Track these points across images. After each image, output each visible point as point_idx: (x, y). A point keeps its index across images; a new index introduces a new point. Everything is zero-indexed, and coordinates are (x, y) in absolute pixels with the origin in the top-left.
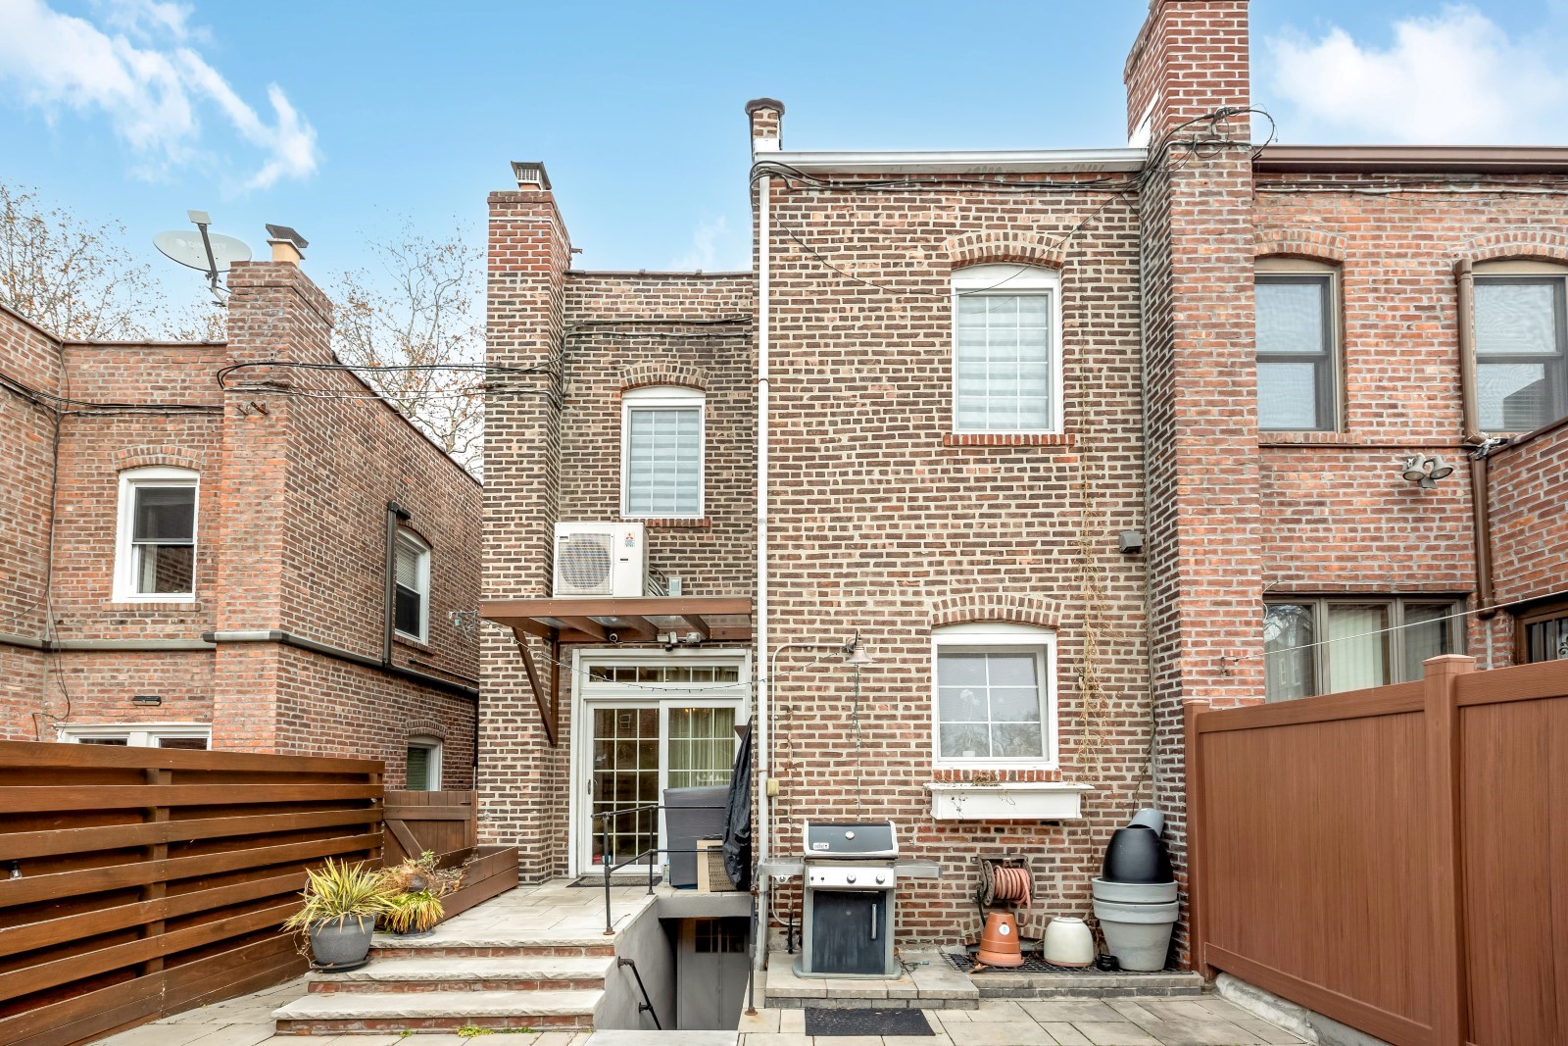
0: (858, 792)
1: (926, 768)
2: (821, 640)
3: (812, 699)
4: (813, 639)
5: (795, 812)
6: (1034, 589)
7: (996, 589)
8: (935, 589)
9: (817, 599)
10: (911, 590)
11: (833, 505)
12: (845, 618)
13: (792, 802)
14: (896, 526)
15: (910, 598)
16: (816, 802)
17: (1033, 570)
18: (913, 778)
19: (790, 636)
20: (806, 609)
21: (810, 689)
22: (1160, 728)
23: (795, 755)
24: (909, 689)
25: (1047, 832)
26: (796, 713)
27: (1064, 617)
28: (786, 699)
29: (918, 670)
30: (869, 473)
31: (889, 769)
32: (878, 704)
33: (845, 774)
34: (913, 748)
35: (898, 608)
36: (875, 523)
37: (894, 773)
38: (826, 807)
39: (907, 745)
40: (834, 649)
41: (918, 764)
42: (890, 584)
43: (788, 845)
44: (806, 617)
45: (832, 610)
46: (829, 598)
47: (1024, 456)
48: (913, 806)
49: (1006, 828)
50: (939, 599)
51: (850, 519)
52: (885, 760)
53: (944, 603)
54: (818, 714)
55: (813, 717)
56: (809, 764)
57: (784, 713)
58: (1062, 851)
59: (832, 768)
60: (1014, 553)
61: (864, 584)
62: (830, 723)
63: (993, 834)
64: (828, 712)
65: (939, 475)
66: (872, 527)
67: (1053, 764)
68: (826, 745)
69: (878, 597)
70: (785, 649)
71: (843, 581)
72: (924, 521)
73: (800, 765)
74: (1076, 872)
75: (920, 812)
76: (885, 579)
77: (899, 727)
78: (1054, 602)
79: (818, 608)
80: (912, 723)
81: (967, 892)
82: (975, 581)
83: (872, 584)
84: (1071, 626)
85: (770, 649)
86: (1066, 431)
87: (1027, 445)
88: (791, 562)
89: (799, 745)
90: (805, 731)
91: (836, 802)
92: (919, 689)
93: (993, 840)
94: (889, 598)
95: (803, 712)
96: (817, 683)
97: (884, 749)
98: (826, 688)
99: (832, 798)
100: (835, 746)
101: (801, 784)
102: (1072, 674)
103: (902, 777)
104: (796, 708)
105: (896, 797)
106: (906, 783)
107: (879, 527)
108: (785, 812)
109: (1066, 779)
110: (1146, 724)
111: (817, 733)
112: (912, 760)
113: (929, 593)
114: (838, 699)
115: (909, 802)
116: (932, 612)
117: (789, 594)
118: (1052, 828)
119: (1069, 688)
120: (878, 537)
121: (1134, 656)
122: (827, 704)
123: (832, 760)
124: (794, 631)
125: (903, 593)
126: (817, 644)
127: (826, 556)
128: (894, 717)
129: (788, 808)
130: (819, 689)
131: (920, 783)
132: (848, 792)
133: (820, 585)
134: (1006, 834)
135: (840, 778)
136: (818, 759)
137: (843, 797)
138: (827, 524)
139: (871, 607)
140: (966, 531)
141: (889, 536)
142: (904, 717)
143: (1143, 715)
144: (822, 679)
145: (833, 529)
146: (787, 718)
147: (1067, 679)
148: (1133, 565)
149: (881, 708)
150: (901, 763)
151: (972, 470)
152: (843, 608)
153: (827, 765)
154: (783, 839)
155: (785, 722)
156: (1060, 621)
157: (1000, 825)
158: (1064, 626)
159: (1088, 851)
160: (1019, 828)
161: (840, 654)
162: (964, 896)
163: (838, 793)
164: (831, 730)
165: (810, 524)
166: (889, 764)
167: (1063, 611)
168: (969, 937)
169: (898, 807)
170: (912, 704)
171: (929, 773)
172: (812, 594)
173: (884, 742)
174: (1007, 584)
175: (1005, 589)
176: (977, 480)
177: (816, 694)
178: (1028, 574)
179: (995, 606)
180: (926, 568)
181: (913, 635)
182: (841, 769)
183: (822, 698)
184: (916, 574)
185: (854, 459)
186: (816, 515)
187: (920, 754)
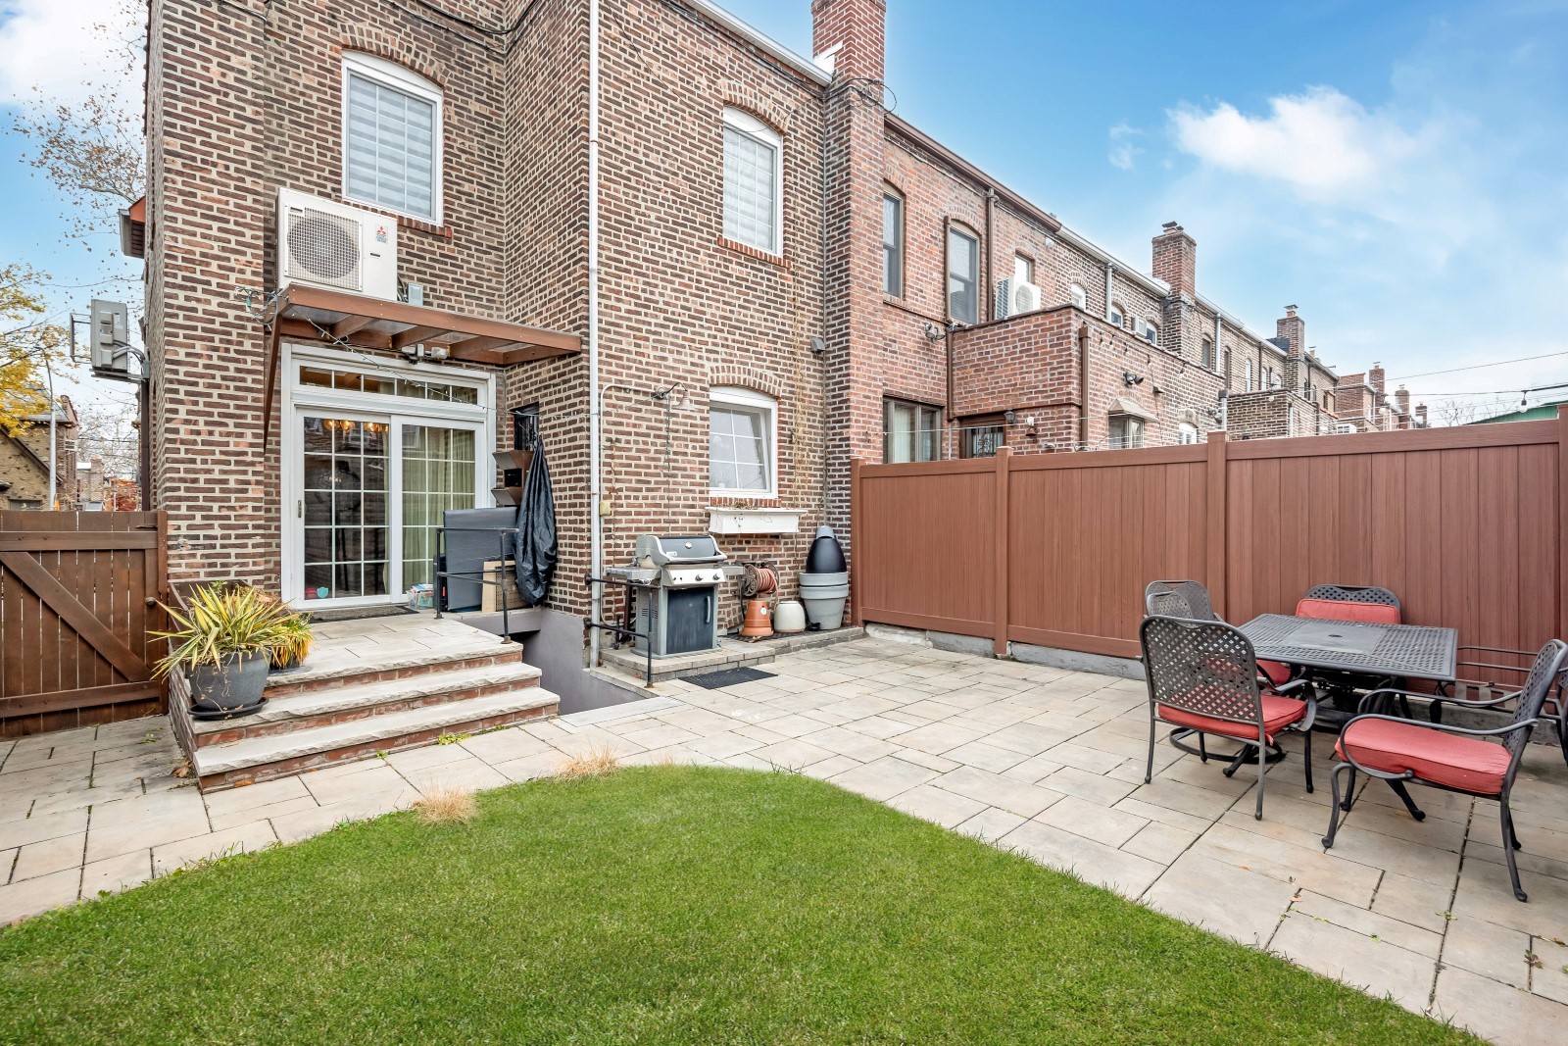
0: (662, 513)
1: (705, 496)
2: (636, 385)
3: (629, 434)
4: (630, 383)
5: (617, 529)
6: (768, 368)
7: (747, 364)
8: (712, 356)
9: (633, 349)
10: (697, 354)
11: (644, 271)
12: (653, 369)
13: (615, 521)
14: (687, 300)
15: (696, 360)
16: (633, 521)
17: (768, 354)
18: (697, 503)
19: (614, 377)
20: (625, 355)
21: (628, 425)
22: (831, 473)
23: (617, 481)
24: (695, 433)
25: (773, 543)
26: (618, 445)
27: (784, 391)
28: (610, 432)
29: (702, 419)
30: (670, 251)
31: (682, 495)
32: (675, 443)
33: (653, 498)
34: (698, 480)
35: (689, 367)
36: (674, 294)
37: (686, 499)
38: (640, 525)
39: (693, 477)
40: (645, 394)
41: (701, 492)
42: (683, 346)
43: (611, 558)
44: (625, 363)
45: (644, 360)
46: (642, 350)
47: (764, 268)
48: (698, 525)
49: (752, 540)
50: (714, 365)
51: (656, 286)
52: (680, 488)
53: (717, 368)
54: (635, 447)
55: (630, 450)
56: (627, 489)
57: (609, 444)
58: (780, 556)
59: (644, 493)
60: (756, 339)
61: (666, 343)
62: (643, 456)
63: (744, 545)
64: (641, 446)
65: (714, 267)
66: (671, 297)
67: (774, 495)
68: (639, 474)
69: (676, 356)
70: (610, 388)
71: (652, 337)
72: (704, 301)
73: (621, 490)
74: (787, 570)
75: (702, 529)
76: (680, 342)
77: (689, 462)
78: (778, 379)
79: (633, 356)
80: (697, 459)
81: (729, 588)
82: (735, 355)
83: (672, 344)
84: (787, 398)
85: (600, 387)
86: (785, 257)
87: (765, 261)
88: (614, 313)
89: (620, 473)
90: (624, 461)
91: (647, 522)
92: (701, 433)
93: (744, 549)
94: (683, 358)
95: (623, 445)
96: (633, 421)
97: (679, 479)
98: (640, 426)
99: (644, 518)
100: (646, 474)
101: (622, 506)
102: (787, 432)
103: (691, 502)
104: (618, 440)
105: (687, 517)
106: (693, 507)
107: (677, 298)
108: (610, 530)
109: (784, 506)
110: (821, 470)
111: (633, 463)
112: (697, 489)
113: (708, 359)
114: (648, 436)
115: (694, 522)
116: (710, 374)
117: (612, 340)
118: (775, 540)
119: (785, 442)
120: (675, 306)
121: (816, 424)
122: (641, 439)
123: (644, 486)
124: (616, 373)
125: (692, 355)
126: (633, 387)
127: (639, 313)
128: (685, 454)
129: (611, 526)
130: (635, 426)
131: (702, 507)
132: (655, 513)
133: (635, 337)
134: (751, 546)
135: (649, 501)
136: (634, 485)
137: (652, 517)
138: (641, 286)
139: (670, 363)
140: (730, 315)
141: (683, 307)
142: (693, 455)
143: (821, 464)
144: (637, 418)
145: (644, 291)
146: (611, 448)
147: (784, 435)
148: (817, 361)
149: (678, 446)
150: (690, 491)
151: (734, 269)
152: (651, 360)
153: (640, 490)
154: (608, 554)
155: (609, 452)
156: (781, 394)
157: (748, 538)
158: (783, 397)
159: (793, 555)
160: (759, 540)
161: (649, 399)
162: (727, 592)
163: (648, 514)
164: (643, 462)
165: (628, 283)
166: (683, 491)
167: (783, 387)
168: (730, 621)
169: (688, 525)
170: (697, 445)
171: (707, 499)
172: (629, 344)
173: (680, 473)
174: (754, 361)
175: (752, 365)
176: (737, 278)
177: (633, 430)
178: (764, 357)
179: (746, 376)
180: (706, 339)
181: (698, 391)
182: (651, 494)
183: (637, 434)
184: (700, 342)
185: (659, 236)
186: (632, 276)
187: (702, 485)
